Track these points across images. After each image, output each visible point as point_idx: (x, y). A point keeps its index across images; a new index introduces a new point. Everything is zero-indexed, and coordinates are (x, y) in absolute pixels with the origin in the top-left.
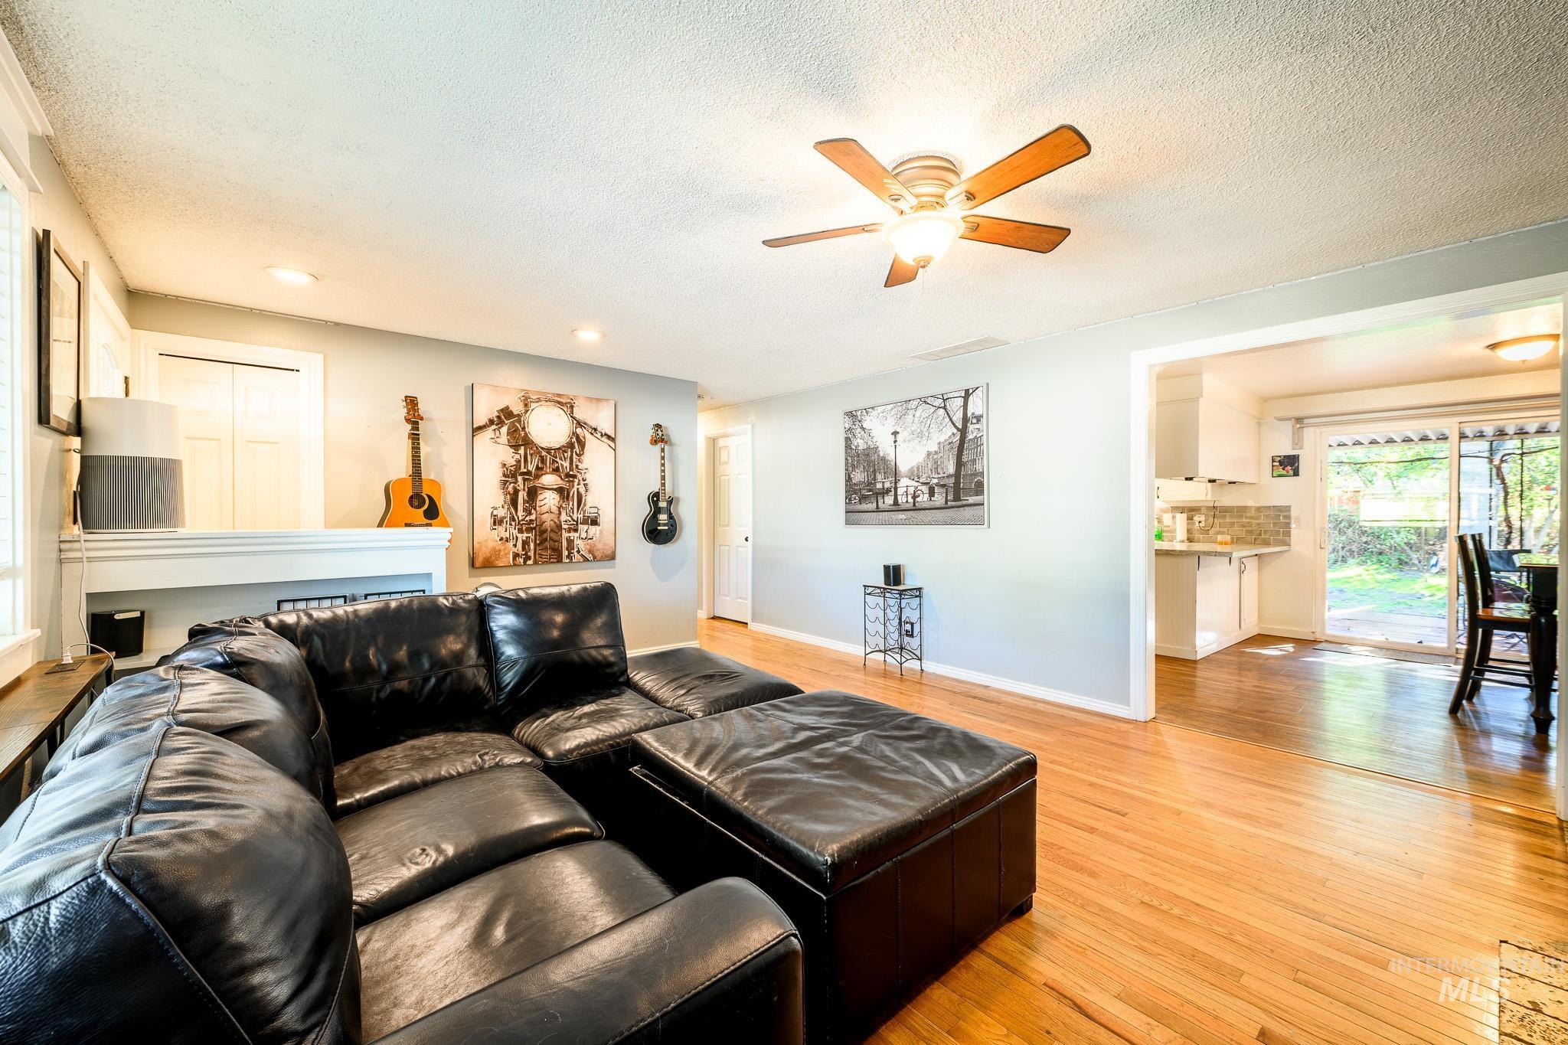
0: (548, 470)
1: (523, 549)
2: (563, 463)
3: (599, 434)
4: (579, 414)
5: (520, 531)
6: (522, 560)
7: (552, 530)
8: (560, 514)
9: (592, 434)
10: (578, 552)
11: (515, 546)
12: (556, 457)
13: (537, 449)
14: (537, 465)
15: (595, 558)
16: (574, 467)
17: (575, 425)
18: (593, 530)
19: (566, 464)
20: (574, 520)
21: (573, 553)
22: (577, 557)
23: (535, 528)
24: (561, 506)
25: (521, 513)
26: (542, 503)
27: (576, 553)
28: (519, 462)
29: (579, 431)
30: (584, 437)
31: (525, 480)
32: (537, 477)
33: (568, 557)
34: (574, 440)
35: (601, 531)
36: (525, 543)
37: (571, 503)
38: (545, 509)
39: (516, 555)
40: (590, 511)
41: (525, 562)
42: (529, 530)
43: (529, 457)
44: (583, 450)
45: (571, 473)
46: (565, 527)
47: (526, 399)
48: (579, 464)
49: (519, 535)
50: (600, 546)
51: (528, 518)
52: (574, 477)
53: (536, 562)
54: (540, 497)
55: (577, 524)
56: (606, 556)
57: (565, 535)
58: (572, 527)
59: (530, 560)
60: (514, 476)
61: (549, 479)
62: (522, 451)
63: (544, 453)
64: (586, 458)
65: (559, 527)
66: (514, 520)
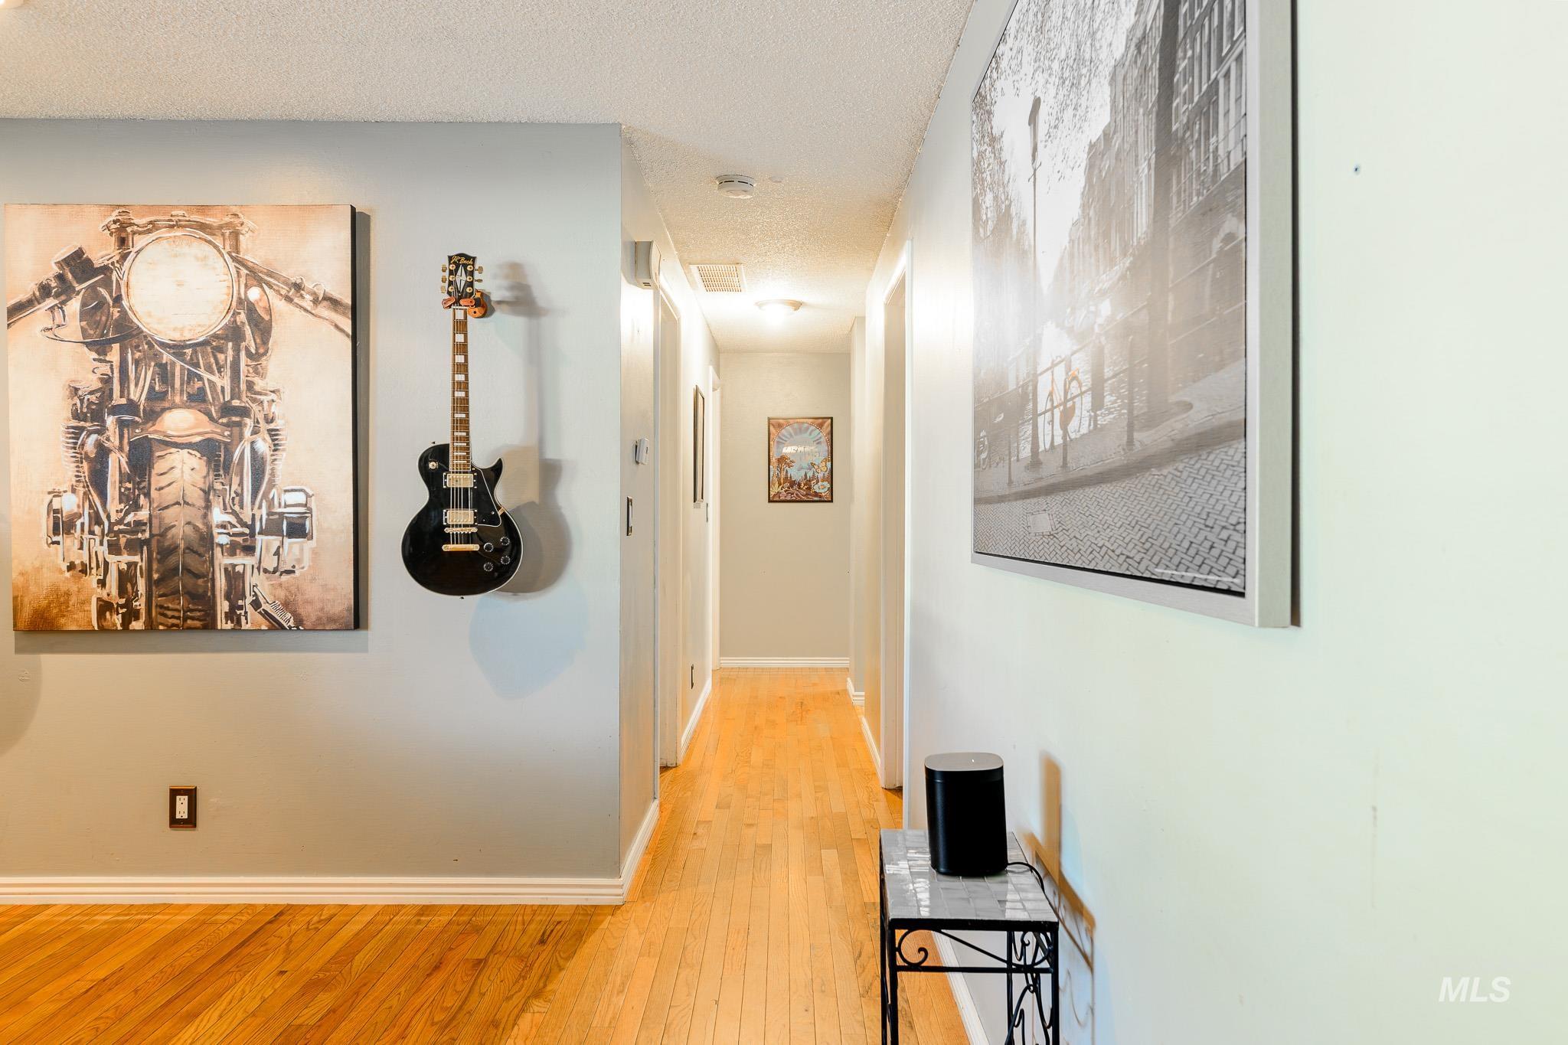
0: (177, 399)
1: (122, 591)
2: (212, 378)
3: (308, 297)
4: (253, 251)
5: (114, 549)
6: (118, 620)
7: (189, 549)
8: (208, 506)
9: (289, 299)
10: (256, 604)
11: (102, 583)
12: (197, 365)
13: (151, 346)
14: (152, 388)
15: (299, 622)
16: (243, 387)
17: (243, 280)
18: (293, 547)
19: (223, 381)
20: (244, 524)
21: (241, 608)
22: (252, 619)
23: (147, 542)
24: (211, 488)
25: (114, 506)
26: (164, 481)
27: (249, 608)
28: (107, 381)
29: (254, 294)
30: (269, 311)
31: (122, 424)
32: (152, 416)
33: (230, 616)
34: (242, 317)
35: (315, 553)
36: (126, 578)
37: (236, 480)
38: (170, 495)
39: (105, 607)
40: (290, 502)
41: (126, 623)
42: (134, 547)
43: (131, 368)
44: (265, 342)
45: (236, 403)
46: (223, 539)
47: (123, 226)
48: (256, 380)
49: (112, 559)
50: (312, 591)
51: (130, 518)
52: (244, 412)
53: (151, 626)
54: (159, 466)
55: (252, 535)
56: (331, 620)
57: (222, 560)
58: (240, 540)
59: (137, 618)
60: (97, 416)
61: (179, 421)
62: (114, 355)
63: (166, 357)
64: (273, 363)
65: (206, 540)
66: (99, 522)
